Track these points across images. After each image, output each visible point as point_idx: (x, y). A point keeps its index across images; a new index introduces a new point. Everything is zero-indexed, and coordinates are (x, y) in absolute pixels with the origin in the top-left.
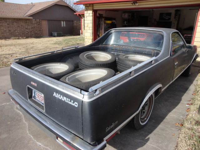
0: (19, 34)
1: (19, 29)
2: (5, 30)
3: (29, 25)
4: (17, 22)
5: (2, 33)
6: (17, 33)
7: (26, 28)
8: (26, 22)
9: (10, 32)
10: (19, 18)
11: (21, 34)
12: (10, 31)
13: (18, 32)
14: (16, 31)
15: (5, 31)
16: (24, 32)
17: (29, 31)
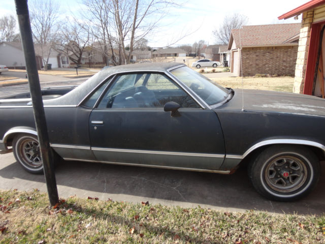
0: (269, 70)
1: (271, 63)
2: (251, 63)
3: (290, 56)
4: (272, 52)
5: (246, 68)
6: (267, 69)
7: (284, 61)
8: (286, 52)
9: (257, 67)
10: (275, 45)
11: (274, 69)
12: (257, 65)
13: (269, 67)
14: (266, 66)
15: (251, 65)
16: (279, 67)
17: (288, 65)
